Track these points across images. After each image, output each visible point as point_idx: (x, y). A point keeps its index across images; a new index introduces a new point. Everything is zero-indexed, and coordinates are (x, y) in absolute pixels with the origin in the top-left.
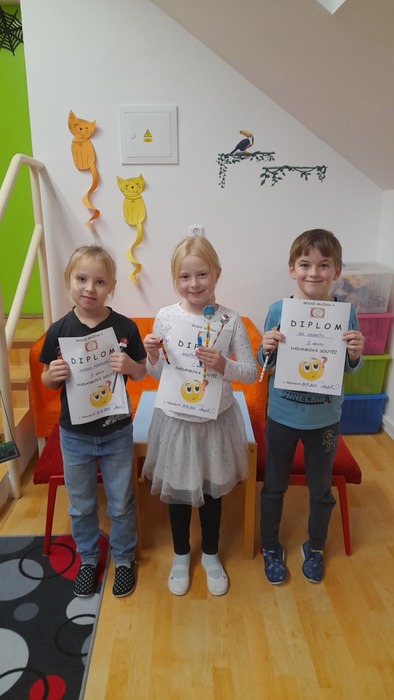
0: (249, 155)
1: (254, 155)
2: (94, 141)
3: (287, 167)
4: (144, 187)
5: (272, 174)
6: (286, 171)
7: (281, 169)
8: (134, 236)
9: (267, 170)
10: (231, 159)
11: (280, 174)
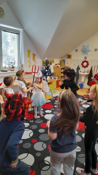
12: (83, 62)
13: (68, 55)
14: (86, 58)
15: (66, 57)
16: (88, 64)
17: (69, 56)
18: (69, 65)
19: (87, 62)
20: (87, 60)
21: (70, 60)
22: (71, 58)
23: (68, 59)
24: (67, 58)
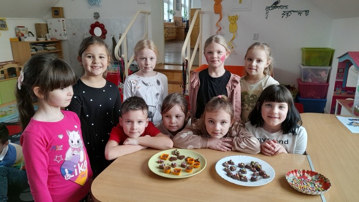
0: (278, 7)
1: (280, 7)
2: (221, 3)
3: (292, 11)
4: (237, 19)
5: (287, 14)
6: (292, 12)
7: (290, 12)
9: (285, 12)
10: (271, 8)
11: (290, 14)
12: (93, 26)
13: (53, 8)
14: (99, 16)
15: (50, 14)
16: (104, 32)
17: (55, 11)
18: (61, 35)
19: (102, 27)
20: (100, 21)
21: (59, 21)
22: (60, 17)
23: (56, 20)
24: (53, 17)
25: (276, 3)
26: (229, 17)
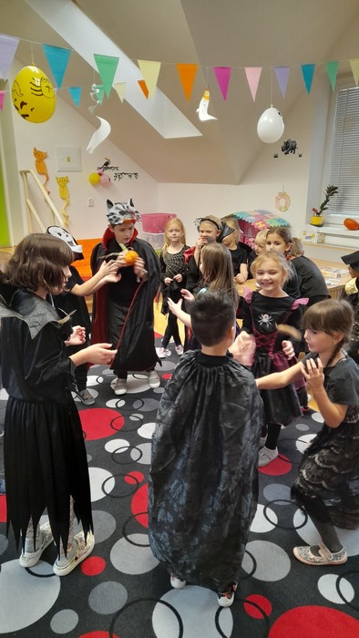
0: (109, 168)
2: (45, 161)
4: (68, 181)
5: (118, 176)
7: (121, 174)
8: (65, 204)
9: (116, 174)
10: (102, 169)
25: (107, 164)
26: (57, 178)
